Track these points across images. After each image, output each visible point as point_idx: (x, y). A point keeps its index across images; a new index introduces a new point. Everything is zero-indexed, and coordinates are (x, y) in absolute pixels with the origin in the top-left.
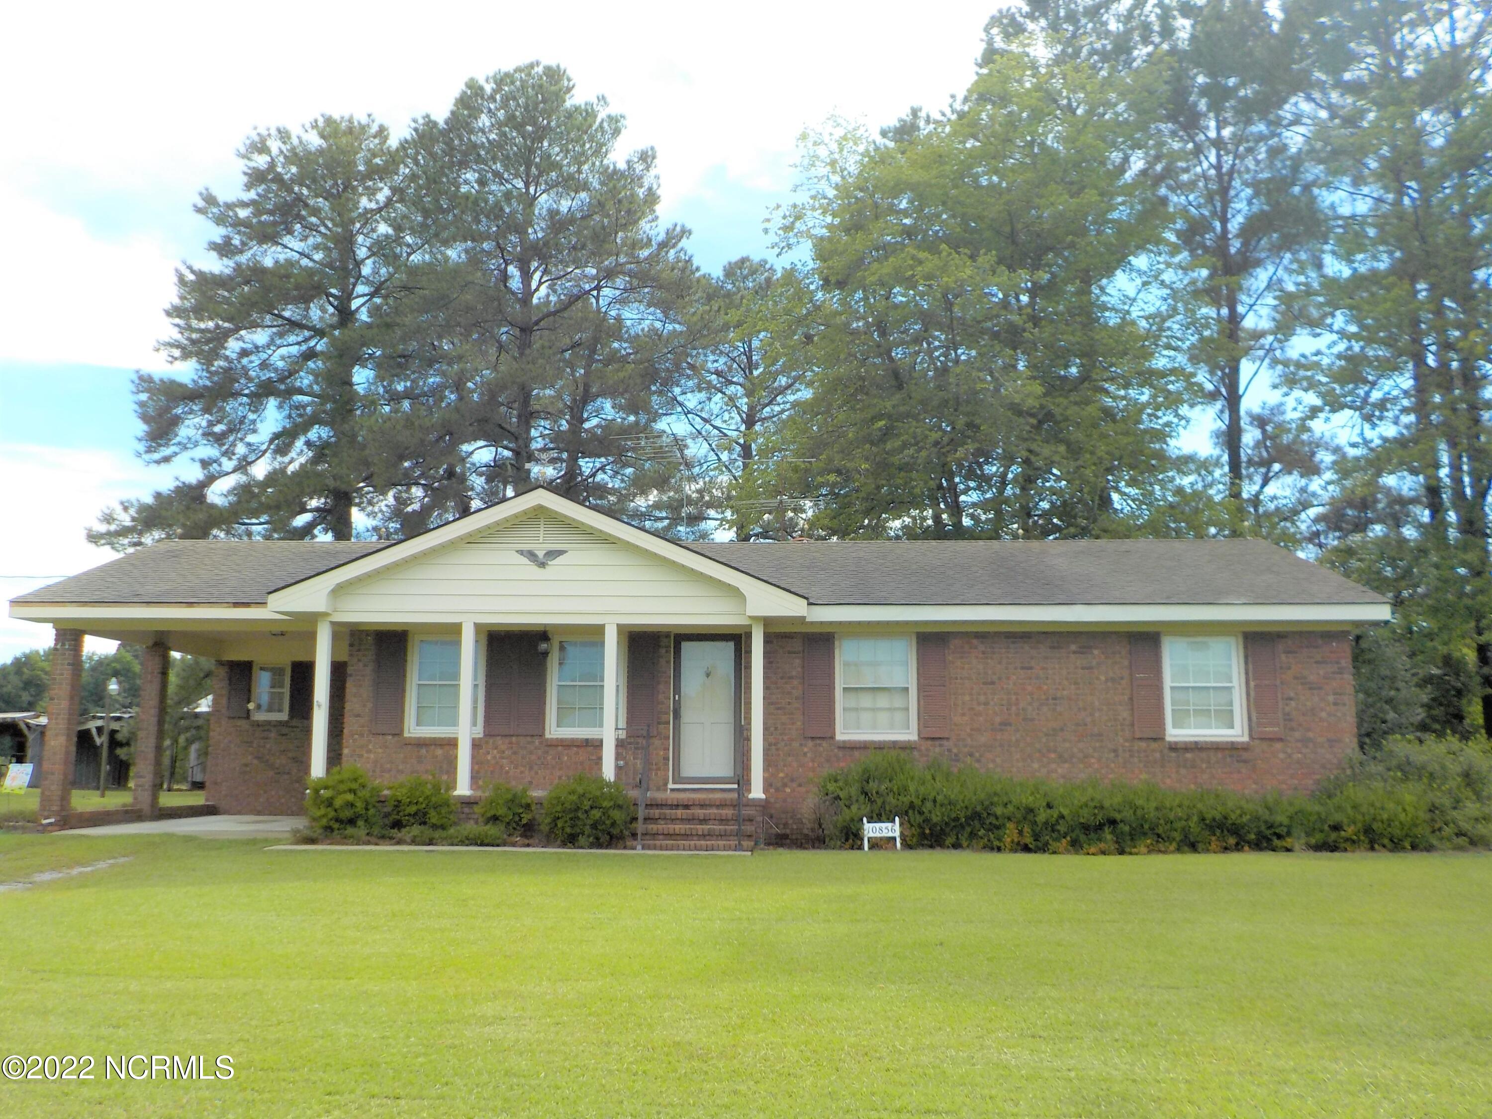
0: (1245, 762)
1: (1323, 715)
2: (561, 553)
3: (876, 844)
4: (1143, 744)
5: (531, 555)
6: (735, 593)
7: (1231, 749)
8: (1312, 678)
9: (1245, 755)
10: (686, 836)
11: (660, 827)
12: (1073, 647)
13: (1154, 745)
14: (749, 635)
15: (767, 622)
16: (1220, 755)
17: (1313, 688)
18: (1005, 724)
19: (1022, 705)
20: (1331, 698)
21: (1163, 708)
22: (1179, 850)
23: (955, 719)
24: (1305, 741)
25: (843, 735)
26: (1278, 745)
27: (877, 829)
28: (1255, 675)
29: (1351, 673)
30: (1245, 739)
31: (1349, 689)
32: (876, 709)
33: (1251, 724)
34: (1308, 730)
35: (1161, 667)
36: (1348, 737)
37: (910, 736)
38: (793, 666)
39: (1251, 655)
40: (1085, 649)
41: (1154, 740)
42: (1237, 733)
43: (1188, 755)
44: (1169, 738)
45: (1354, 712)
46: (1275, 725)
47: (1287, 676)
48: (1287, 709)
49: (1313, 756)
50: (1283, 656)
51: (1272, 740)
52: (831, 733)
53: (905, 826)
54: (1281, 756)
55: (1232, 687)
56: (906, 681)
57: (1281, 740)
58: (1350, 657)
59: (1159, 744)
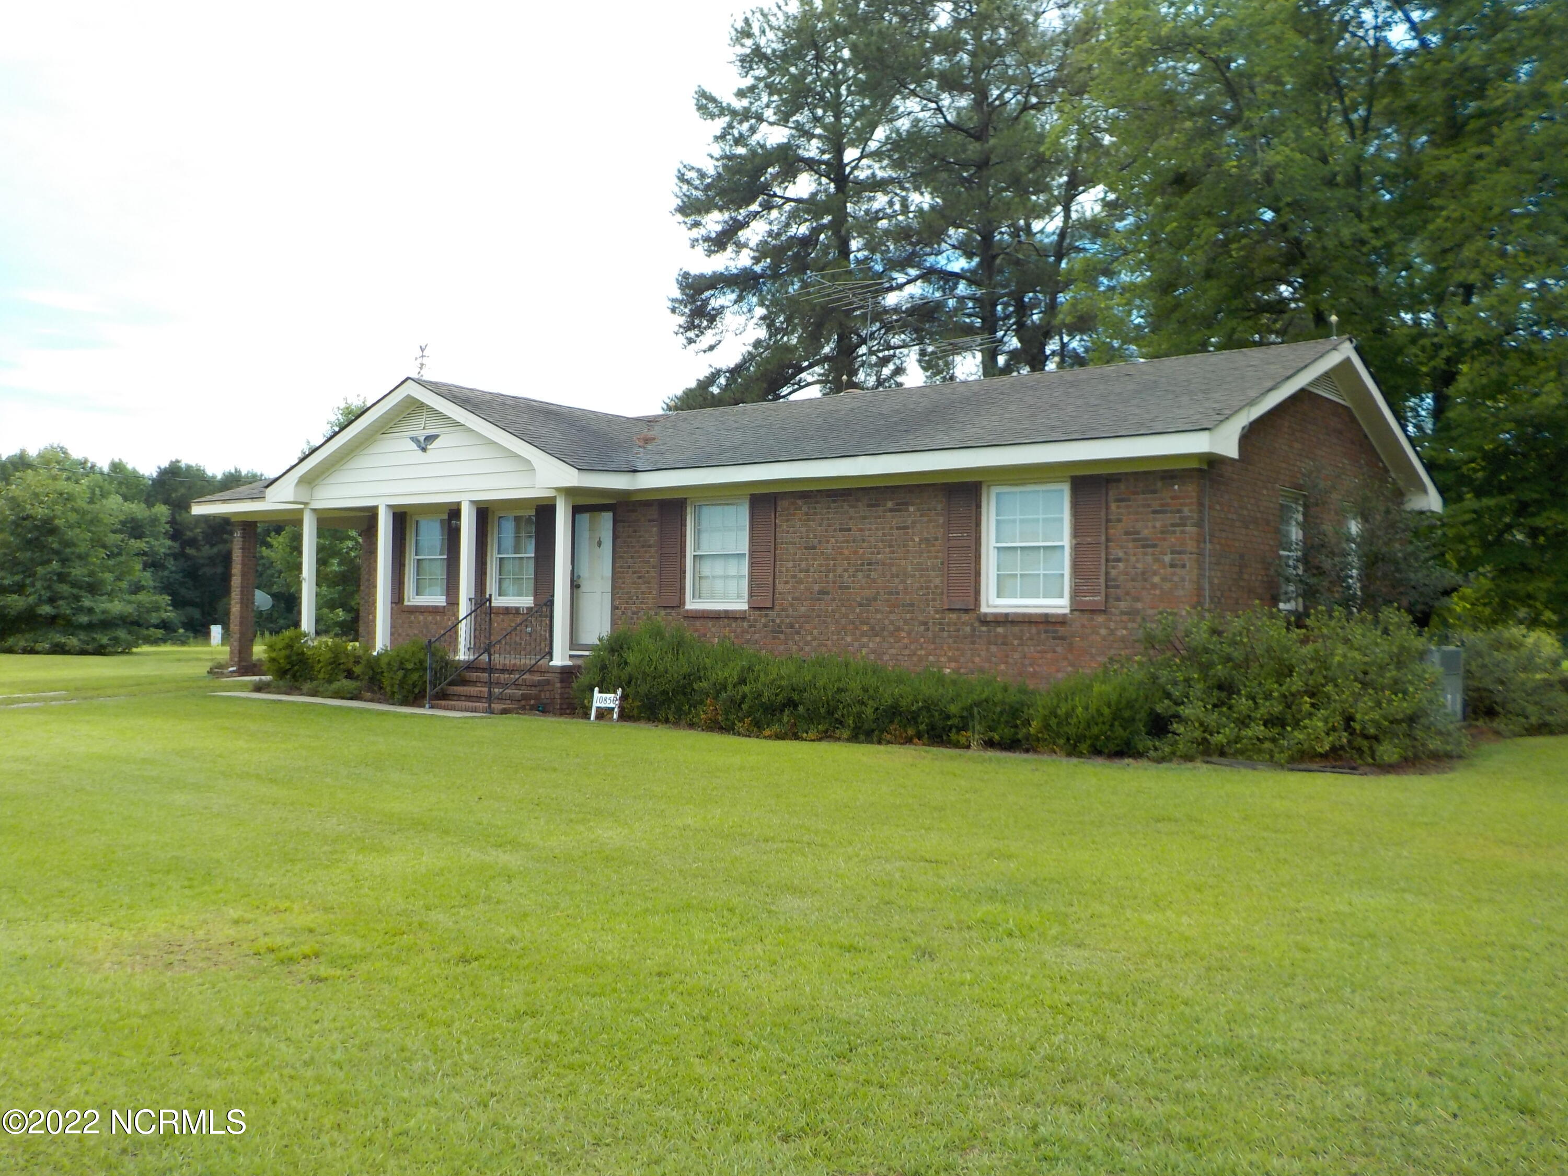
0: (1062, 638)
1: (1157, 579)
2: (434, 437)
3: (603, 714)
4: (953, 616)
6: (526, 464)
7: (1046, 622)
8: (1146, 532)
9: (1063, 630)
12: (890, 504)
13: (965, 617)
14: (552, 507)
16: (1034, 630)
17: (1146, 545)
18: (823, 592)
19: (839, 570)
20: (1167, 559)
21: (978, 574)
22: (854, 738)
23: (780, 587)
24: (1132, 613)
25: (691, 604)
26: (1100, 619)
27: (602, 700)
28: (1077, 531)
29: (1199, 524)
30: (1067, 611)
31: (1191, 546)
32: (726, 577)
33: (1076, 593)
34: (1137, 599)
35: (978, 524)
36: (1185, 609)
37: (741, 605)
38: (651, 534)
39: (1075, 505)
40: (901, 507)
41: (966, 611)
42: (1059, 604)
43: (1000, 630)
44: (984, 609)
45: (1201, 576)
46: (1096, 593)
47: (1117, 531)
48: (1113, 573)
49: (1140, 634)
50: (1113, 506)
51: (1093, 612)
52: (682, 602)
53: (624, 698)
54: (1103, 632)
55: (1063, 547)
56: (744, 547)
57: (1104, 612)
58: (1201, 504)
59: (972, 615)
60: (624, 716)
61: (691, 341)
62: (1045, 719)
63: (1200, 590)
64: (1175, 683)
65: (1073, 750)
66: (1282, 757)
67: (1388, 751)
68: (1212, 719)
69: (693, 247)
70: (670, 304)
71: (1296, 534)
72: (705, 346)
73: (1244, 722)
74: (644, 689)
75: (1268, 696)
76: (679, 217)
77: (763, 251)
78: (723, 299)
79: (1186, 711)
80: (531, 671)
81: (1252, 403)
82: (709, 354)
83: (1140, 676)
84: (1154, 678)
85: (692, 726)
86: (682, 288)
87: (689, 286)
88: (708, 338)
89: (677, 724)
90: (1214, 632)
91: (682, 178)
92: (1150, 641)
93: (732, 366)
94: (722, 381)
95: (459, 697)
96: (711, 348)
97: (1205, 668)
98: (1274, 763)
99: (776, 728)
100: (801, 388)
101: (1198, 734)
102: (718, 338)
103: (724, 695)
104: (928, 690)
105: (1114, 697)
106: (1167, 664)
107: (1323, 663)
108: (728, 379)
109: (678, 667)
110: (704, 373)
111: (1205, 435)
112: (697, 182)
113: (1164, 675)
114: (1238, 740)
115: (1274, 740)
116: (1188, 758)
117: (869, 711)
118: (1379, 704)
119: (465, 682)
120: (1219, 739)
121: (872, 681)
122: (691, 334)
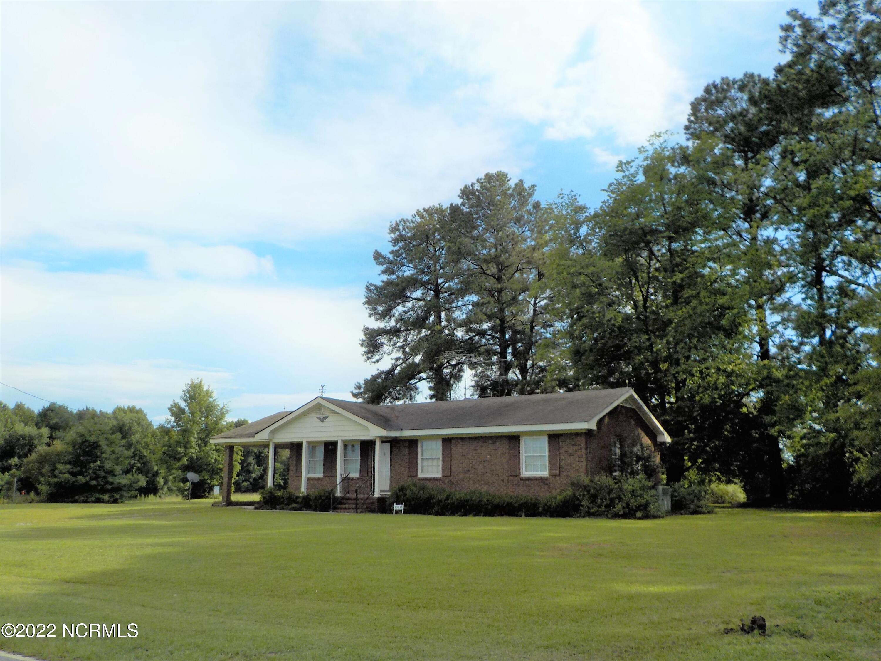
0: (547, 484)
1: (574, 466)
2: (327, 417)
3: (397, 512)
4: (512, 478)
5: (319, 418)
6: (367, 428)
7: (541, 480)
8: (571, 451)
9: (547, 482)
10: (349, 508)
11: (347, 506)
12: (490, 442)
13: (516, 478)
14: (375, 442)
15: (380, 437)
16: (537, 482)
17: (571, 455)
18: (468, 471)
19: (473, 463)
20: (577, 459)
21: (519, 464)
22: (485, 515)
23: (453, 469)
24: (567, 476)
25: (420, 475)
26: (558, 478)
27: (397, 507)
28: (550, 451)
29: (586, 449)
30: (548, 475)
31: (584, 456)
32: (432, 466)
33: (550, 470)
34: (568, 472)
35: (519, 447)
36: (583, 474)
37: (439, 475)
38: (406, 451)
39: (549, 443)
40: (494, 442)
41: (516, 476)
42: (545, 473)
43: (527, 482)
44: (522, 476)
45: (587, 465)
46: (556, 470)
47: (562, 451)
48: (561, 464)
49: (570, 482)
50: (561, 444)
51: (556, 476)
52: (417, 474)
53: (405, 506)
54: (559, 482)
55: (545, 456)
56: (440, 455)
57: (559, 475)
58: (586, 443)
59: (518, 478)
60: (405, 512)
61: (369, 358)
62: (544, 507)
63: (587, 468)
64: (580, 496)
65: (552, 516)
66: (609, 516)
67: (639, 514)
68: (591, 505)
69: (370, 317)
70: (361, 342)
71: (618, 451)
72: (374, 360)
73: (599, 506)
74: (413, 503)
75: (606, 499)
76: (367, 306)
77: (400, 319)
78: (383, 340)
79: (583, 503)
80: (367, 499)
81: (600, 412)
82: (377, 364)
83: (570, 493)
84: (574, 494)
85: (430, 514)
86: (365, 335)
87: (369, 334)
88: (376, 357)
89: (424, 514)
90: (591, 481)
91: (368, 289)
92: (573, 484)
93: (388, 369)
94: (383, 376)
95: (341, 509)
96: (378, 361)
97: (588, 491)
98: (607, 517)
99: (460, 513)
100: (420, 380)
101: (587, 509)
102: (380, 356)
103: (441, 504)
104: (507, 500)
105: (563, 500)
106: (578, 490)
107: (621, 489)
108: (385, 376)
109: (424, 495)
110: (375, 372)
111: (586, 423)
112: (375, 291)
113: (577, 494)
114: (598, 511)
115: (608, 511)
116: (584, 517)
117: (490, 507)
118: (636, 501)
119: (341, 503)
120: (592, 511)
121: (491, 498)
122: (369, 355)
